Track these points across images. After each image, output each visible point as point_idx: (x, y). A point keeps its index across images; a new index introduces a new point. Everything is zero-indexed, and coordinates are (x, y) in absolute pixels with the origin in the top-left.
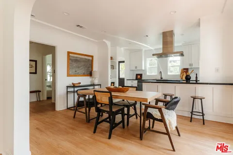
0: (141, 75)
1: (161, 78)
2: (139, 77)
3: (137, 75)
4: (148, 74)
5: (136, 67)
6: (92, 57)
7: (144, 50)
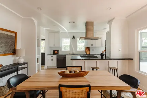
0: (58, 51)
1: (73, 53)
2: (56, 52)
3: (54, 51)
4: (63, 50)
5: (54, 45)
6: (16, 33)
7: (61, 32)
